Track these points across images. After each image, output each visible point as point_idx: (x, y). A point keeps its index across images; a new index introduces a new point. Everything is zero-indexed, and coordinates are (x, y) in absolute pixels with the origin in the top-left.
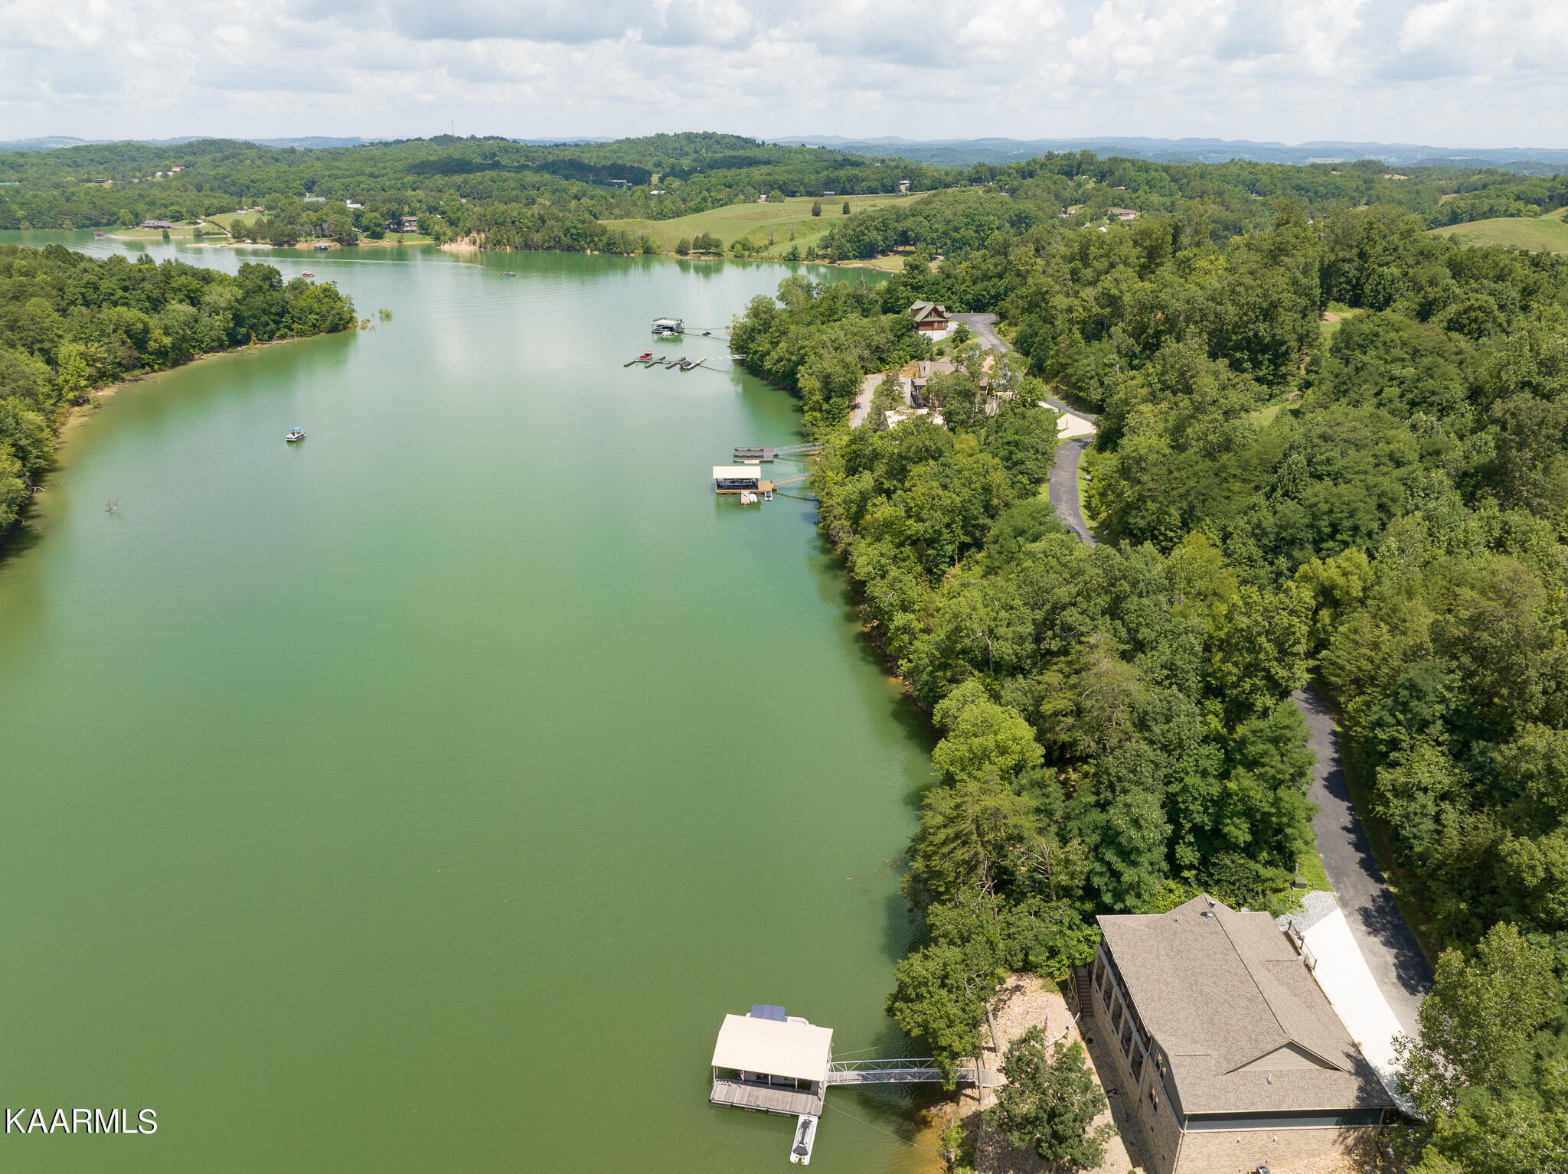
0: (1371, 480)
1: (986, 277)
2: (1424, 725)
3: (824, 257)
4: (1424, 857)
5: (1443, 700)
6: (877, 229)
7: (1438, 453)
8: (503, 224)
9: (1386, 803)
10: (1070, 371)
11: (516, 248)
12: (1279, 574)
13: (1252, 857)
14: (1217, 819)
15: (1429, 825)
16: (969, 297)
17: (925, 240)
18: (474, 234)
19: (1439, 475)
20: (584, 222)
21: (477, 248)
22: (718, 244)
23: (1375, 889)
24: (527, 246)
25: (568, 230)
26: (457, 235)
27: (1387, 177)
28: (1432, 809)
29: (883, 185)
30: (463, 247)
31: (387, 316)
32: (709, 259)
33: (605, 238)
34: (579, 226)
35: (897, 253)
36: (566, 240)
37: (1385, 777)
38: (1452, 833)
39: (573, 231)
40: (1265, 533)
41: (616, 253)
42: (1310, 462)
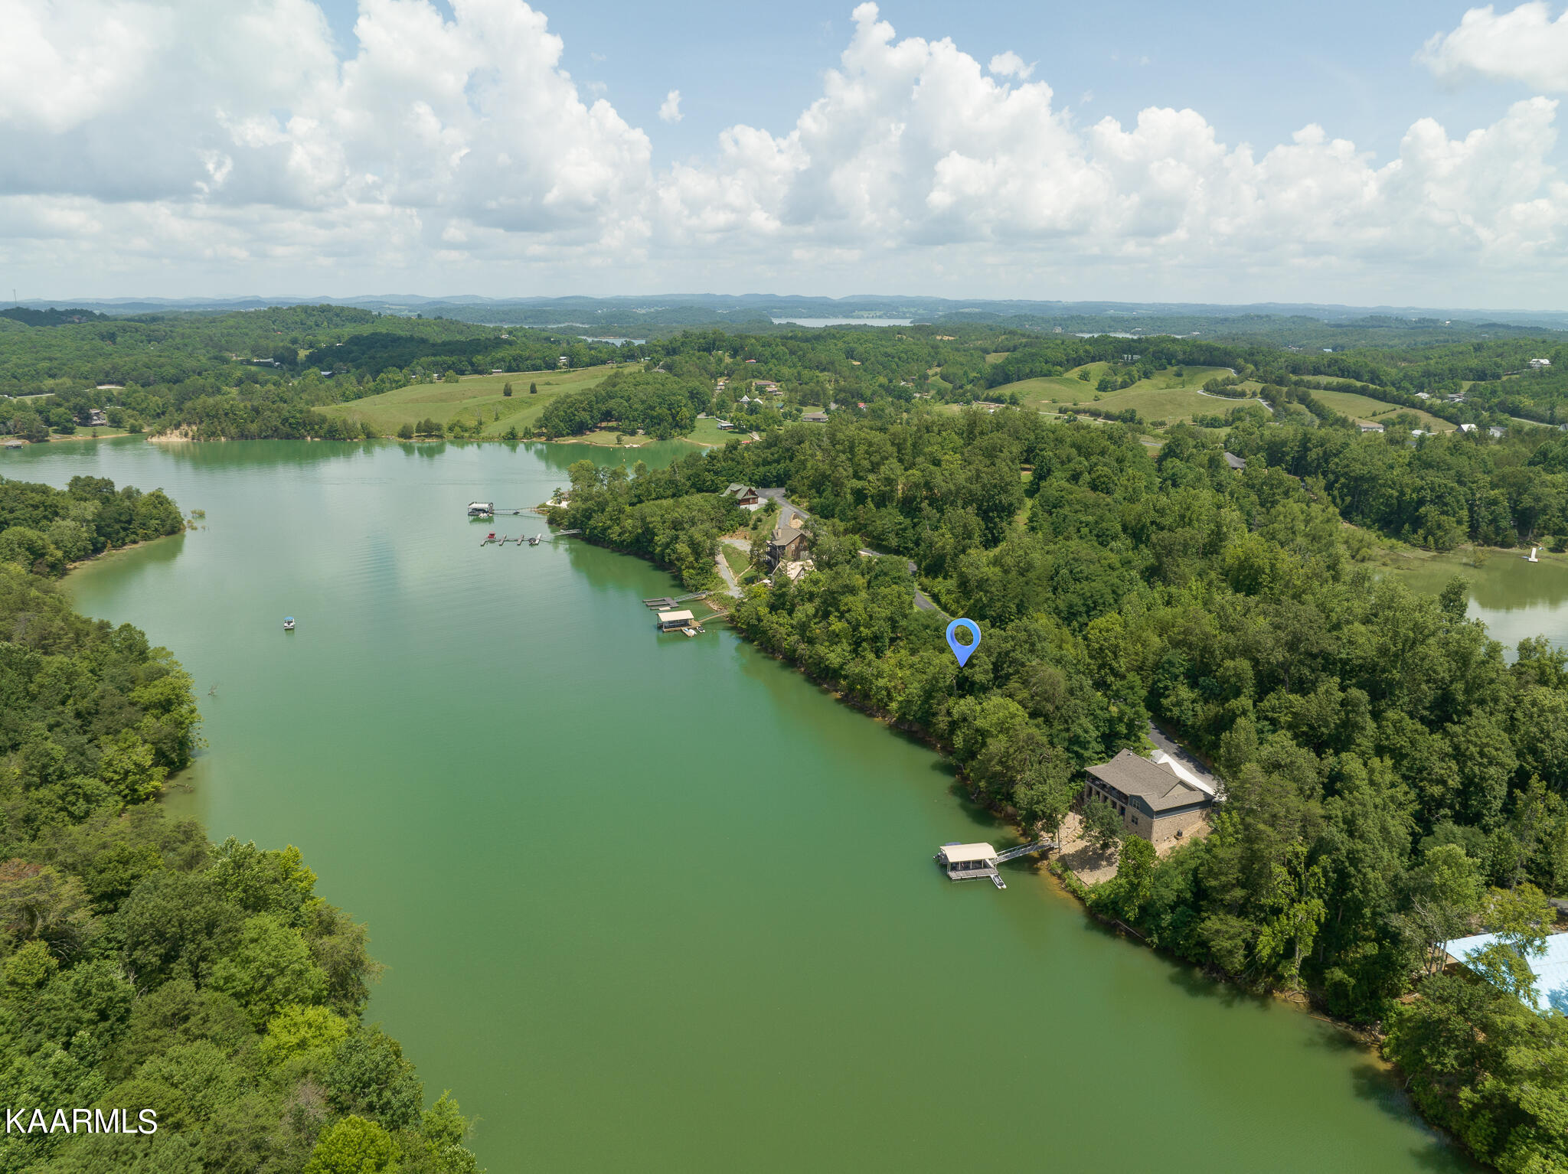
0: (1106, 579)
1: (766, 463)
2: (1176, 677)
3: (540, 435)
4: (1193, 727)
5: (1182, 665)
6: (584, 410)
7: (1130, 562)
8: (215, 416)
9: (1171, 711)
10: (870, 528)
11: (232, 438)
12: (1075, 630)
13: (1128, 739)
14: (1111, 727)
15: (1191, 713)
16: (757, 477)
17: (627, 418)
18: (184, 427)
19: (1134, 573)
20: (301, 412)
21: (190, 440)
22: (439, 428)
23: (1175, 746)
24: (244, 435)
25: (286, 420)
26: (165, 427)
27: (939, 338)
28: (1191, 707)
29: (545, 362)
30: (174, 439)
31: (201, 515)
32: (432, 442)
33: (326, 426)
34: (298, 415)
35: (601, 429)
36: (286, 429)
37: (1165, 702)
38: (1200, 712)
39: (292, 420)
40: (1061, 611)
41: (338, 439)
42: (1071, 572)
